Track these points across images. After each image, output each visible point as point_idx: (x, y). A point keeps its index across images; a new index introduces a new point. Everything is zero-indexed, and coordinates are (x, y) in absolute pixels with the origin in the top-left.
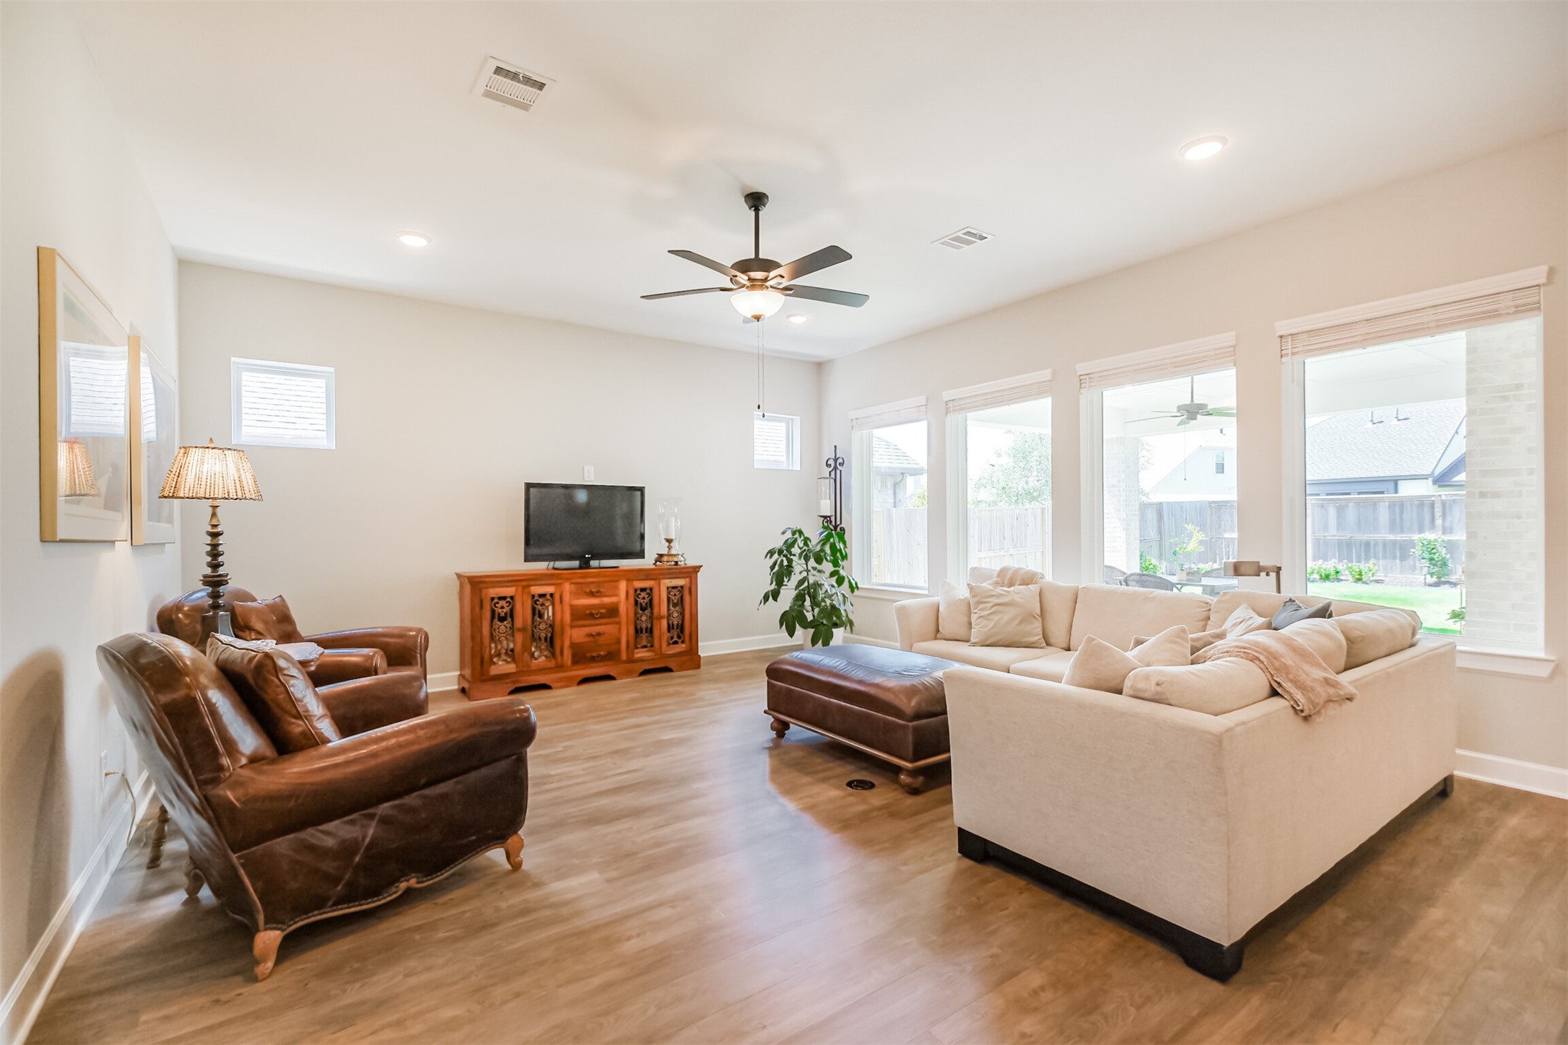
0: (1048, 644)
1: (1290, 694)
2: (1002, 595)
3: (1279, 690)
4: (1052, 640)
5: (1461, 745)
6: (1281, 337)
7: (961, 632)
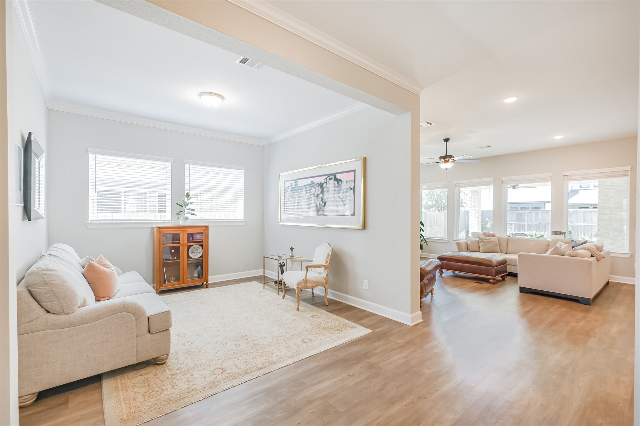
0: (502, 252)
1: (595, 256)
2: (488, 239)
3: (593, 255)
4: (502, 251)
5: (611, 274)
6: (564, 176)
7: (477, 249)
